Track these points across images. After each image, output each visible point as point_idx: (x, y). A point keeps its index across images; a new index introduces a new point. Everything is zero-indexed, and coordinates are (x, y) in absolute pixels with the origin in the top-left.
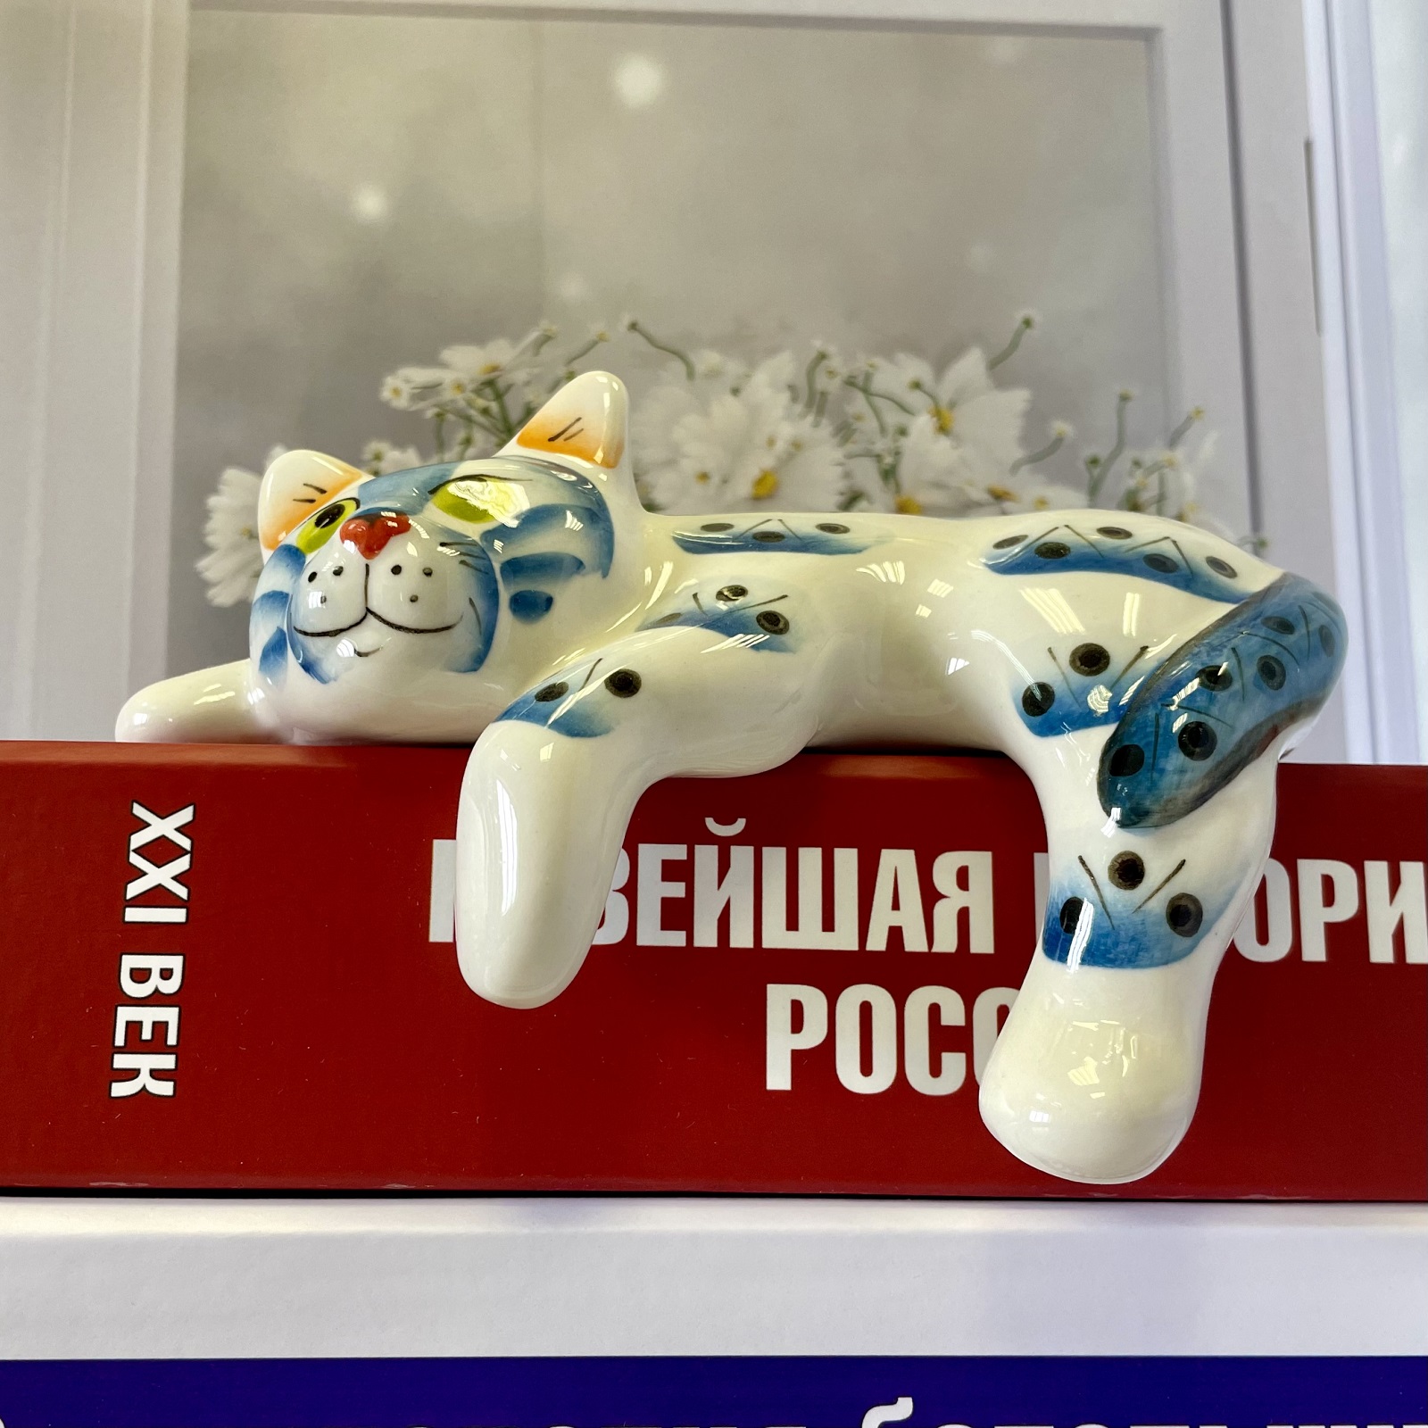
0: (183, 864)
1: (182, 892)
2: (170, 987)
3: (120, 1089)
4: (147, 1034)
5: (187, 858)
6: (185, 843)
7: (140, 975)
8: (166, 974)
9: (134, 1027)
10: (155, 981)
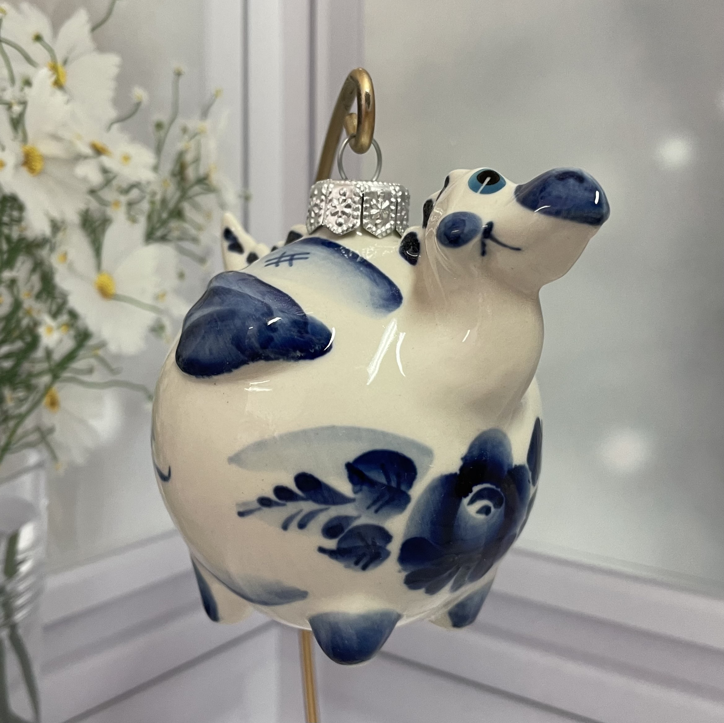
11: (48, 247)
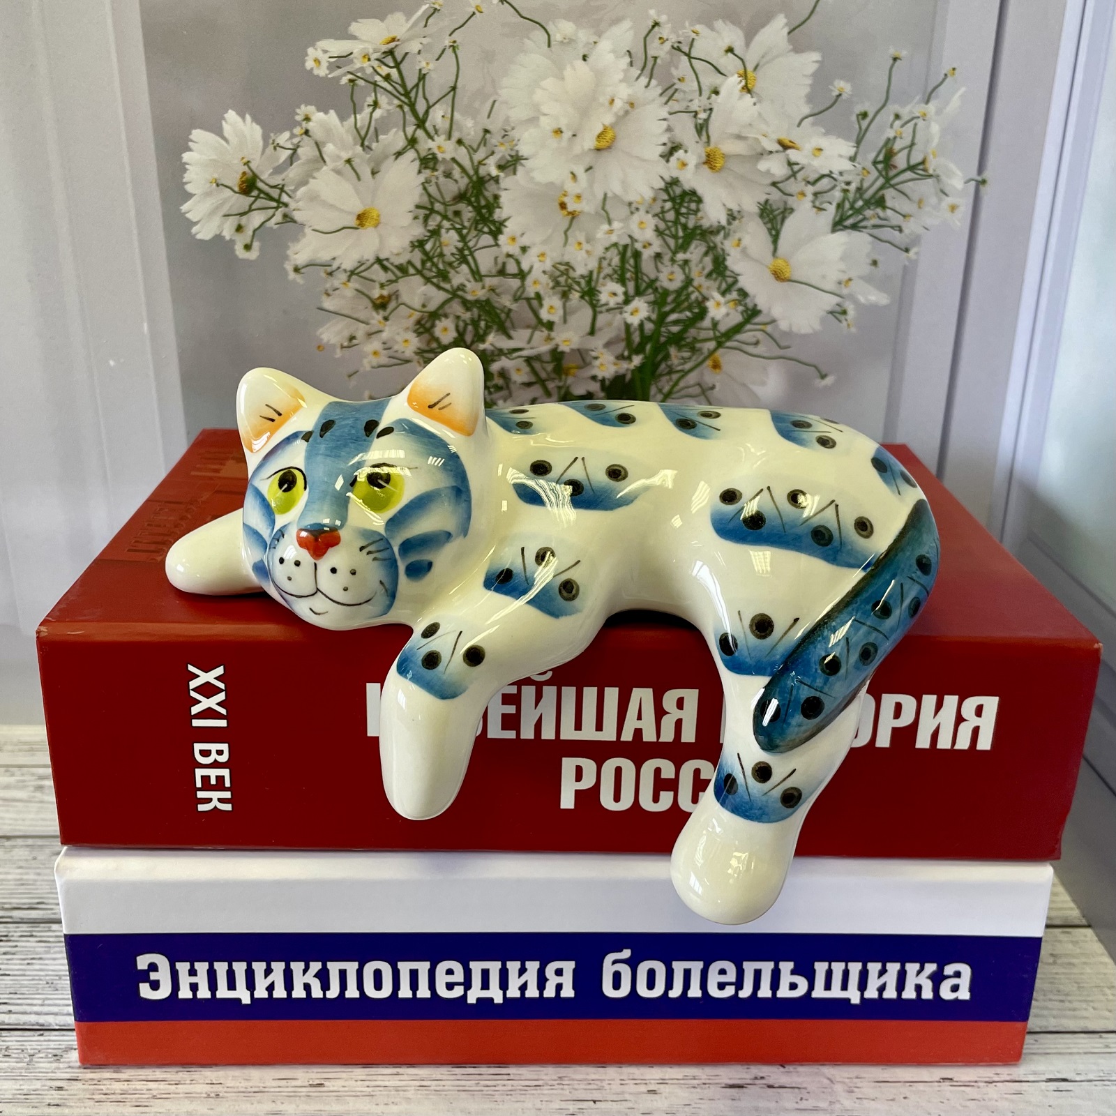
0: (221, 697)
1: (223, 711)
2: (224, 758)
3: (202, 808)
4: (213, 781)
5: (224, 693)
6: (222, 686)
7: (206, 753)
8: (220, 752)
9: (206, 779)
10: (214, 756)
11: (722, 233)
